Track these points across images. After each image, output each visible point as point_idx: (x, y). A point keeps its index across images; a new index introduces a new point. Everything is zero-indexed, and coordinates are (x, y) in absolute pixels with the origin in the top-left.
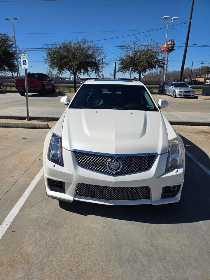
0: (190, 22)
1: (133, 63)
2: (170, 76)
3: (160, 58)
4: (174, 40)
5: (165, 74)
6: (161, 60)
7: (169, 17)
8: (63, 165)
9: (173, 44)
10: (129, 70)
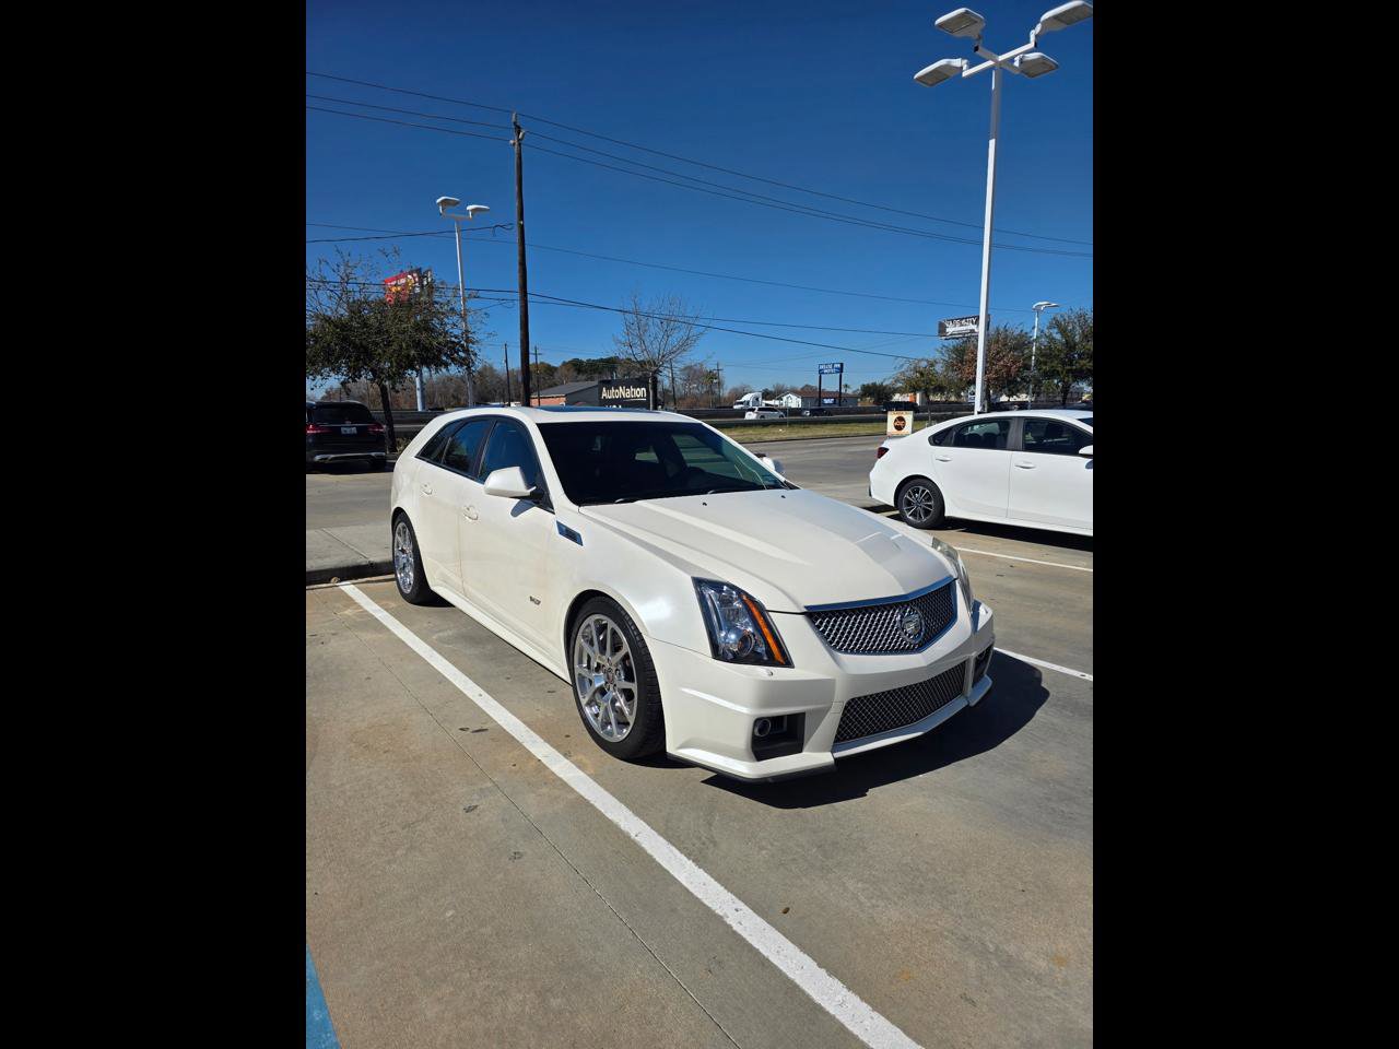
0: (522, 227)
1: (355, 346)
2: (434, 394)
3: (456, 332)
4: (427, 272)
5: (418, 386)
6: (456, 340)
7: (458, 203)
8: (788, 663)
9: (425, 283)
10: (337, 370)
